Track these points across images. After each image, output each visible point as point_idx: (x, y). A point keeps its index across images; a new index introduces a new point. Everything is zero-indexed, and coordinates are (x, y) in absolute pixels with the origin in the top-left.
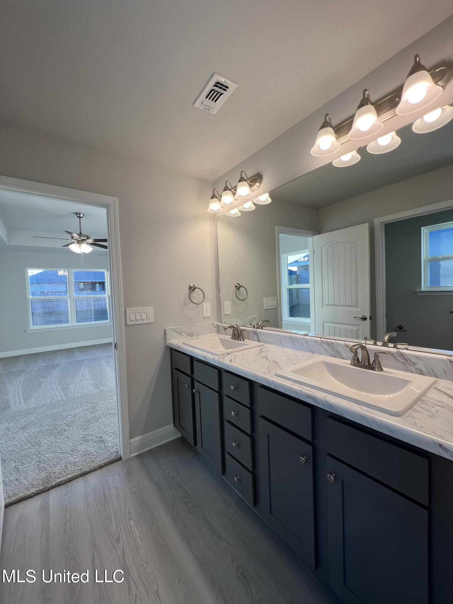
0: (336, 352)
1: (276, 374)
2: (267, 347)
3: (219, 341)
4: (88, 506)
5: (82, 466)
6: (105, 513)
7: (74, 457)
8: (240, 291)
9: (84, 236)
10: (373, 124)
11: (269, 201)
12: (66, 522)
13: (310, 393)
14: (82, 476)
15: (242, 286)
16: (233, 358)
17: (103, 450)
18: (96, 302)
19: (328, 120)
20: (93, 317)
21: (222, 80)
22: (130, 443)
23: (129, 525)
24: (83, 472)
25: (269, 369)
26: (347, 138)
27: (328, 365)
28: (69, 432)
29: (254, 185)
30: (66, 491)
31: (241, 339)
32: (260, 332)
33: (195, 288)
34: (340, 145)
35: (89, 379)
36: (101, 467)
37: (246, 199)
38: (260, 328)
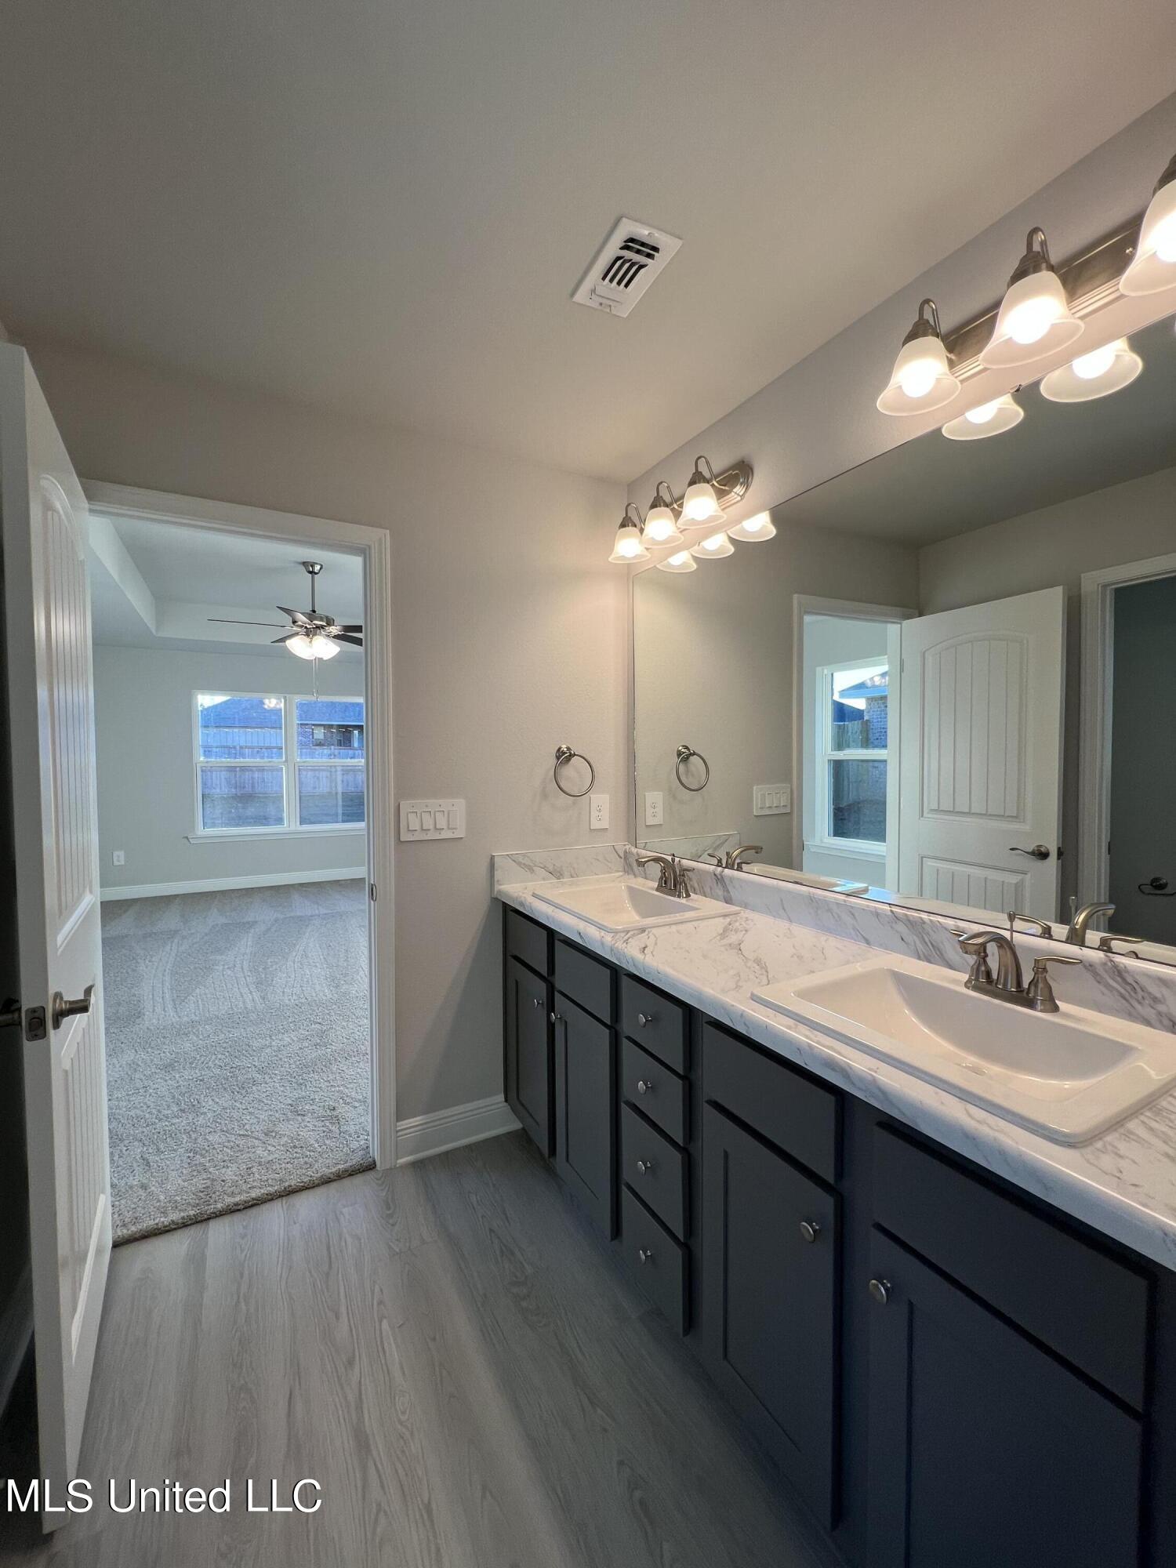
0: (931, 947)
1: (752, 994)
2: (747, 919)
3: (625, 895)
4: (290, 1270)
5: (284, 1172)
6: (326, 1294)
7: (269, 1148)
8: (692, 768)
9: (322, 620)
10: (1054, 326)
11: (772, 531)
12: (238, 1301)
13: (836, 1055)
14: (283, 1196)
15: (694, 754)
16: (650, 942)
17: (334, 1140)
18: (350, 777)
19: (928, 315)
20: (340, 811)
21: (643, 232)
22: (397, 1132)
23: (378, 1332)
24: (285, 1188)
25: (738, 981)
26: (979, 365)
27: (904, 983)
28: (263, 1088)
29: (729, 492)
30: (245, 1227)
31: (680, 892)
32: (731, 879)
33: (571, 756)
34: (959, 383)
35: (318, 964)
36: (326, 1181)
37: (709, 528)
38: (736, 867)
